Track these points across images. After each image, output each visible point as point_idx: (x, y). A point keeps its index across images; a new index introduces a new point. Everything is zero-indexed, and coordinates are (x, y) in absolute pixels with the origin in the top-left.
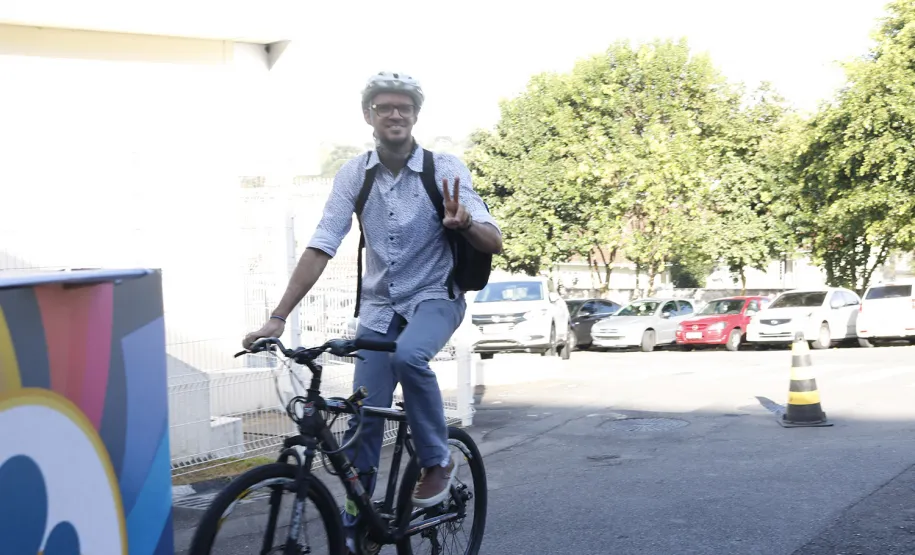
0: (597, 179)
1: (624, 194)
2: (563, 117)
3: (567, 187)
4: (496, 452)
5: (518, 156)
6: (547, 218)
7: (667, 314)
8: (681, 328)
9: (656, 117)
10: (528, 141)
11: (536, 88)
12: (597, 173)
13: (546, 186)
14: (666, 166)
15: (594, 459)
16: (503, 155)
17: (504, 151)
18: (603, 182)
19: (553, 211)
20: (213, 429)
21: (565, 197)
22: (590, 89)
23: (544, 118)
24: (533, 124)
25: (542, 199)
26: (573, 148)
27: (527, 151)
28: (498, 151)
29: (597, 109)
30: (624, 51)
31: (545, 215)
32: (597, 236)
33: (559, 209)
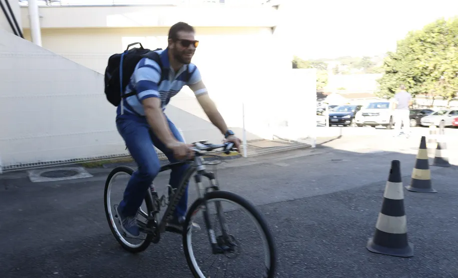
1: (436, 72)
2: (417, 46)
3: (416, 70)
5: (401, 60)
6: (409, 81)
7: (450, 115)
8: (454, 120)
9: (453, 44)
10: (404, 54)
11: (409, 36)
12: (427, 65)
13: (409, 70)
14: (453, 62)
16: (396, 59)
18: (429, 68)
19: (412, 78)
21: (416, 74)
22: (427, 35)
23: (411, 46)
24: (406, 48)
25: (408, 74)
26: (420, 56)
28: (394, 58)
29: (430, 42)
30: (441, 21)
32: (427, 87)
33: (414, 78)
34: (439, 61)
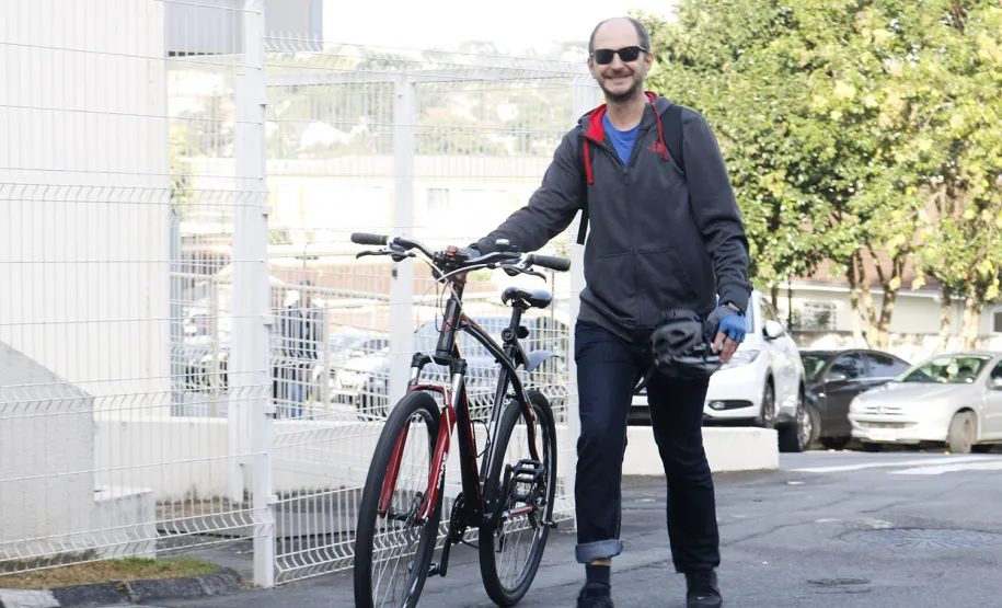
0: (871, 113)
1: (924, 143)
3: (811, 125)
4: (634, 569)
5: (718, 66)
6: (771, 188)
10: (737, 35)
12: (870, 102)
13: (770, 123)
15: (820, 584)
16: (687, 62)
17: (689, 55)
18: (884, 120)
19: (781, 174)
20: (98, 503)
21: (808, 147)
25: (762, 150)
26: (827, 51)
27: (736, 56)
28: (678, 54)
31: (765, 180)
32: (868, 225)
33: (792, 169)
34: (938, 83)
